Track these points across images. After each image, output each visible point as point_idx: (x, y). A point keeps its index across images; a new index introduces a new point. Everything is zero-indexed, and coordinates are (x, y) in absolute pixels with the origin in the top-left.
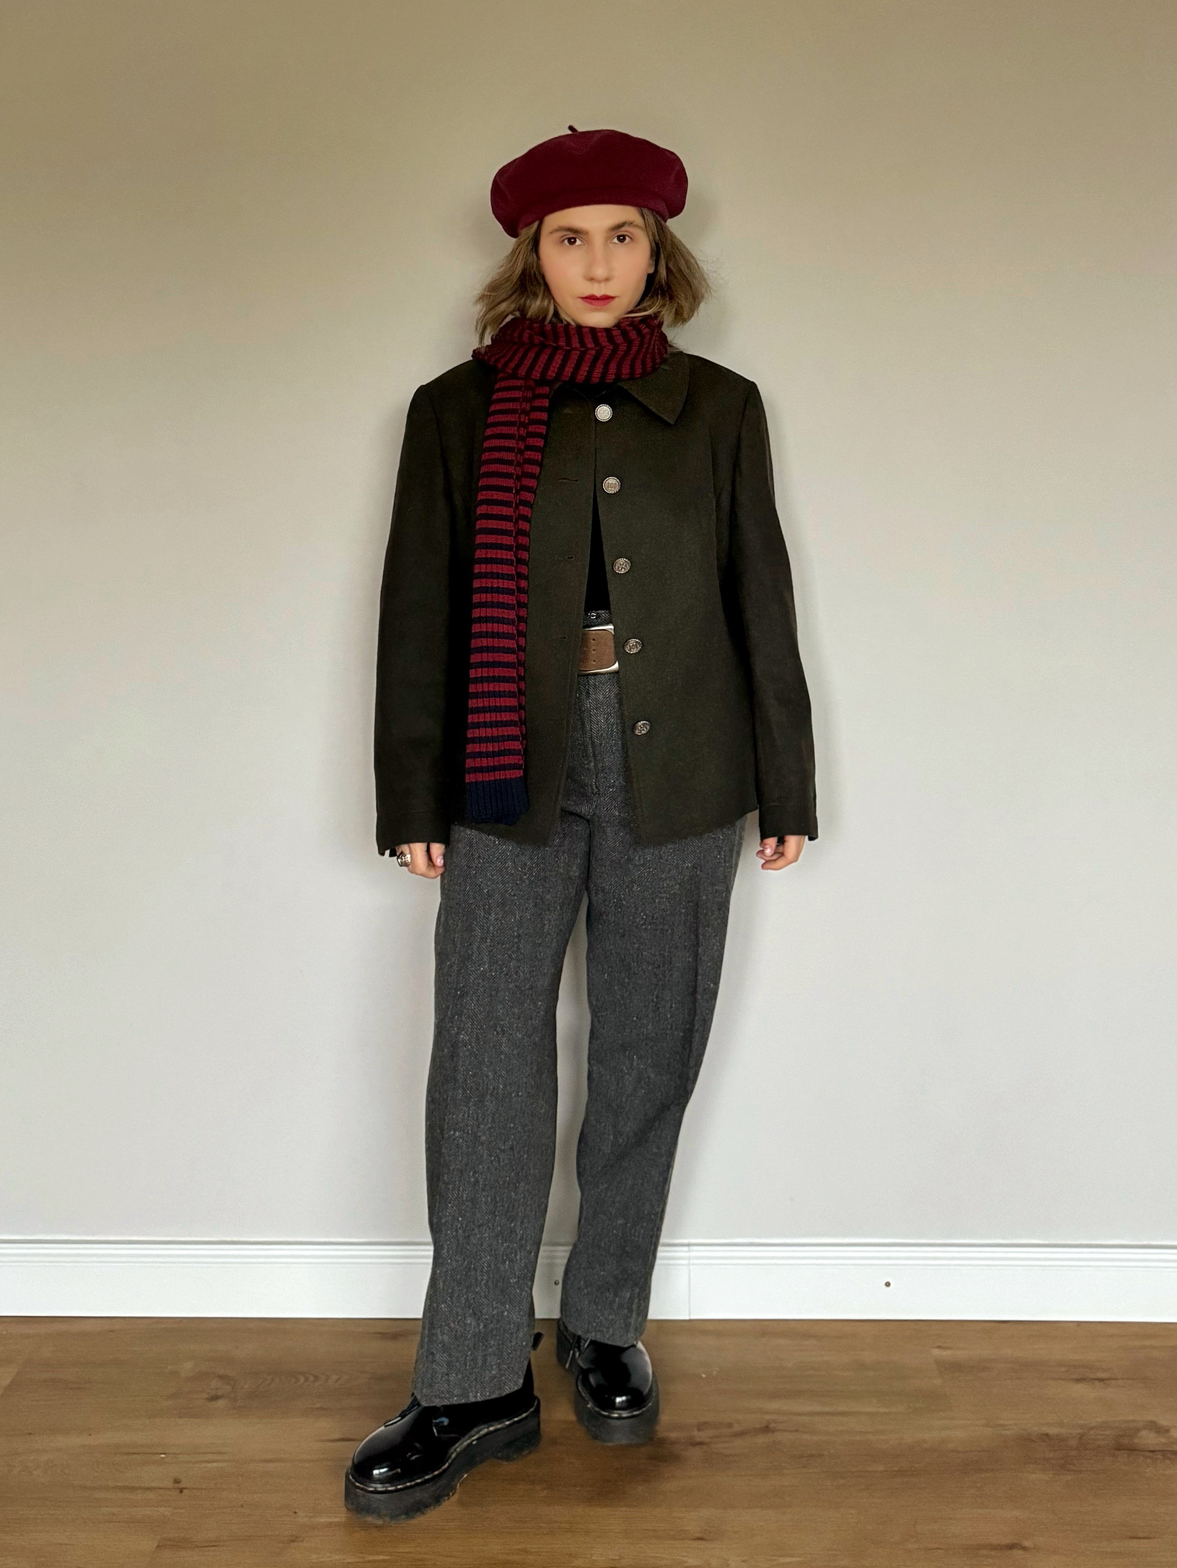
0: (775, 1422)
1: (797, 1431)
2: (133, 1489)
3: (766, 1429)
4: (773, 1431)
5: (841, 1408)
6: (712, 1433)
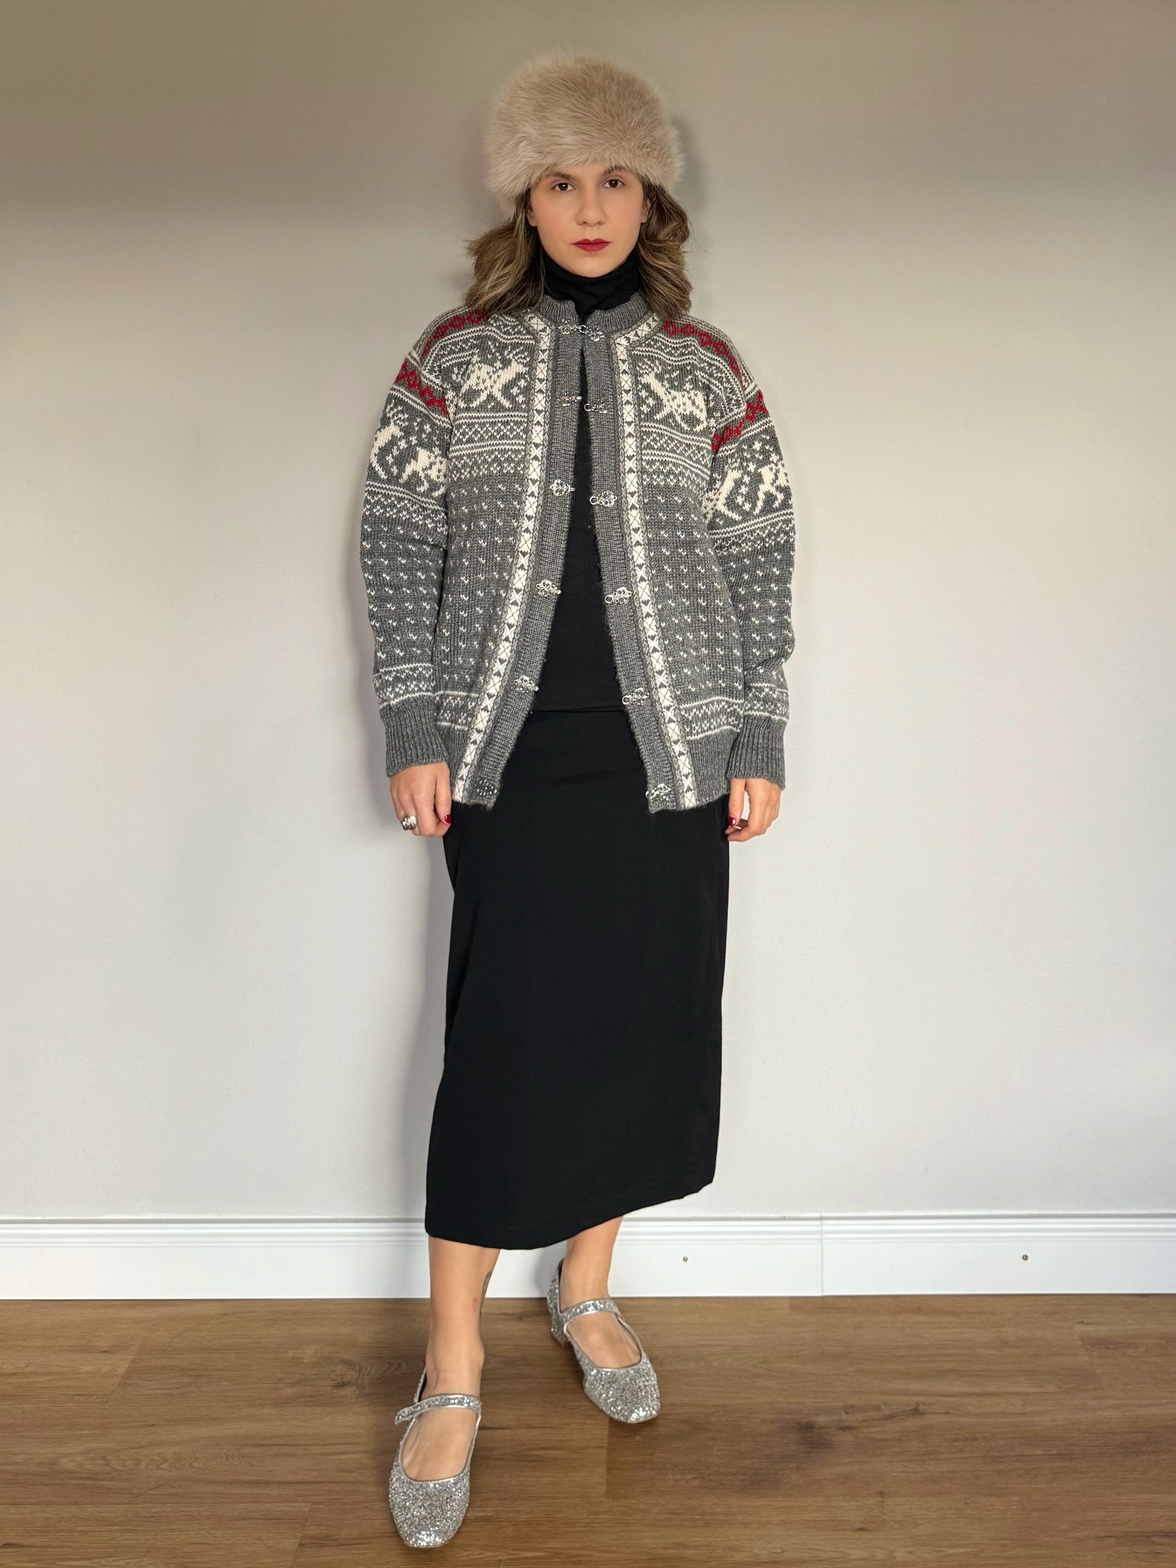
0: (924, 1404)
1: (947, 1413)
2: (267, 1484)
3: (916, 1412)
4: (923, 1414)
5: (992, 1388)
6: (860, 1416)
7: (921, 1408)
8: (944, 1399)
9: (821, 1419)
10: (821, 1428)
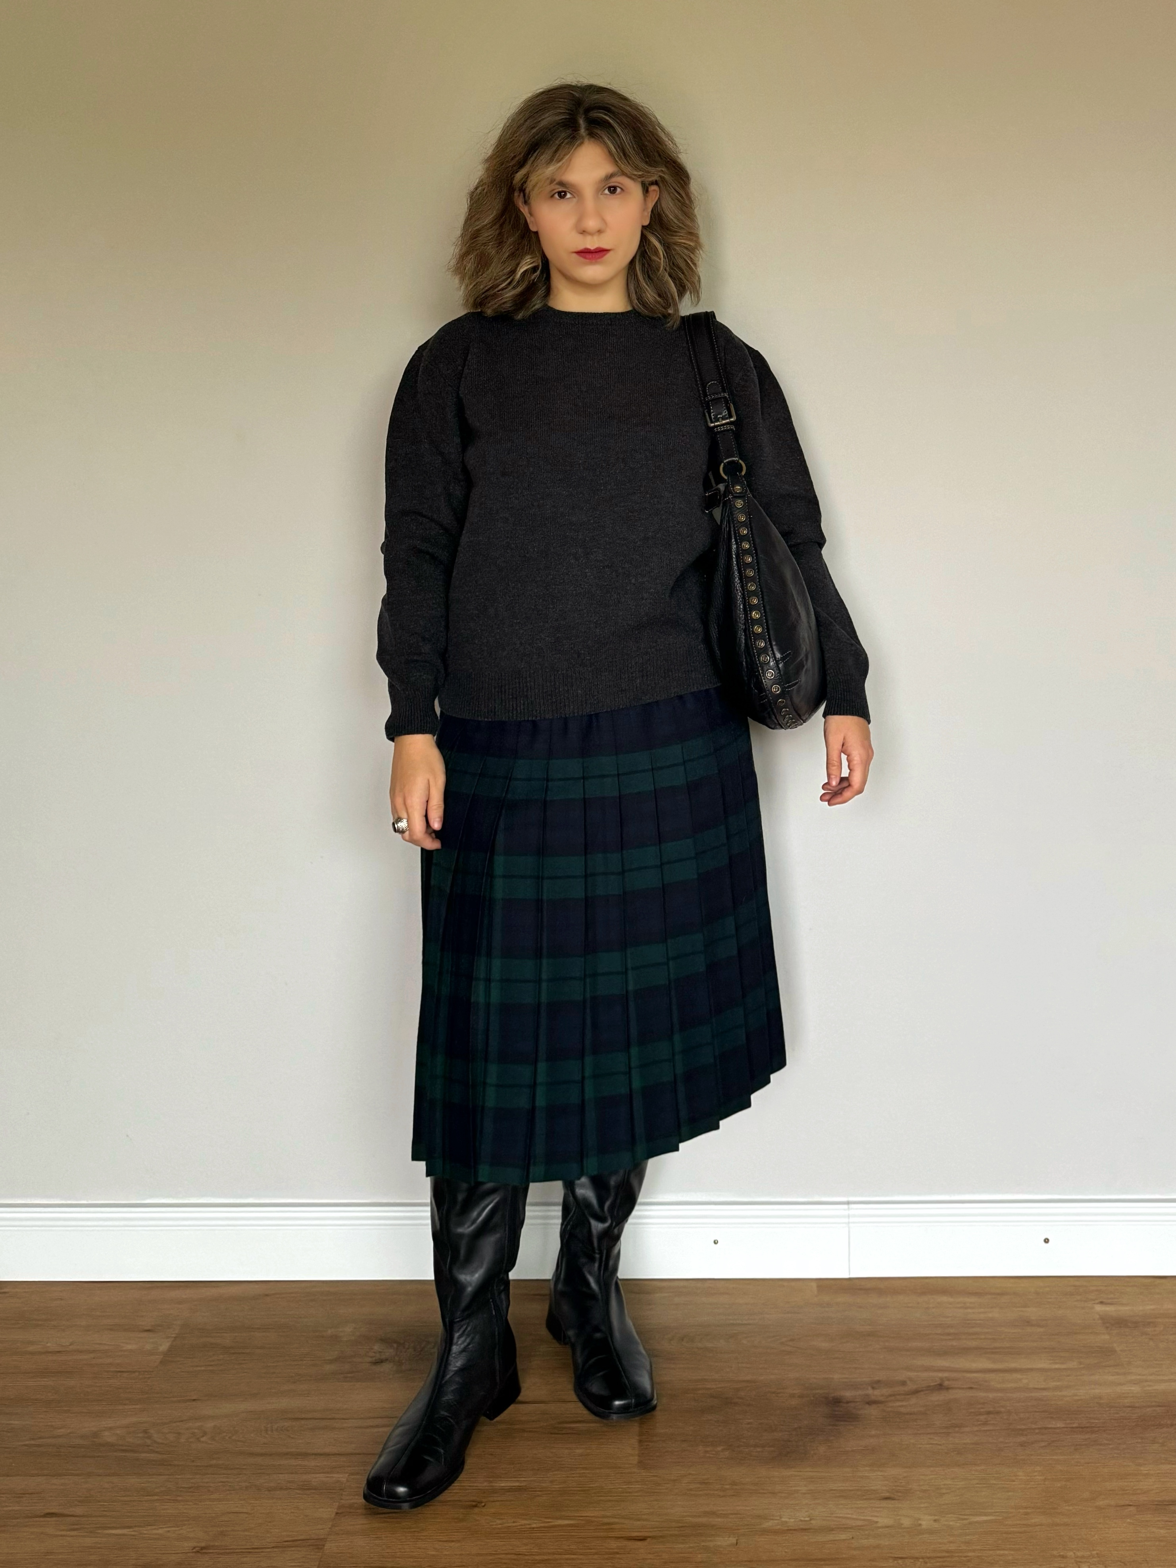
0: (948, 1380)
1: (971, 1388)
2: (305, 1455)
3: (940, 1387)
4: (948, 1389)
5: (1013, 1365)
6: (886, 1391)
7: (946, 1383)
8: (969, 1375)
9: (848, 1394)
10: (848, 1402)
